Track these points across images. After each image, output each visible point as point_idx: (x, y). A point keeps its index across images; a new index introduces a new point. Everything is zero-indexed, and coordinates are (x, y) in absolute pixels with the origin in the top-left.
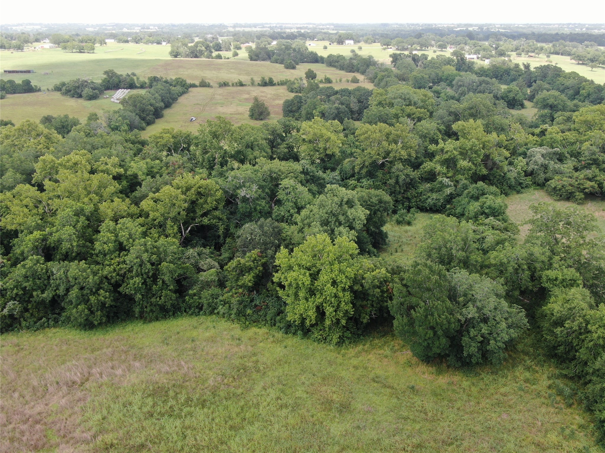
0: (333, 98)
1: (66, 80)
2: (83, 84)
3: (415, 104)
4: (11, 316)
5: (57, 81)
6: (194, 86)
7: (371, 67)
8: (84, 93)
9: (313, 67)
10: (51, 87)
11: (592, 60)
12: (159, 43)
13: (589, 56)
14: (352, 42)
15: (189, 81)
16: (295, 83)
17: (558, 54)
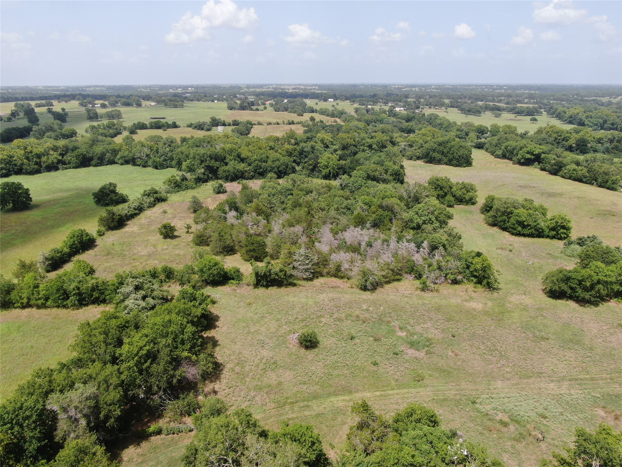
0: (326, 128)
1: (194, 122)
2: (204, 123)
5: (189, 123)
6: (255, 124)
7: (344, 115)
8: (205, 128)
9: (313, 115)
10: (185, 125)
11: (469, 111)
12: (213, 101)
13: (467, 109)
14: (332, 100)
15: (253, 123)
16: (305, 123)
17: (454, 107)
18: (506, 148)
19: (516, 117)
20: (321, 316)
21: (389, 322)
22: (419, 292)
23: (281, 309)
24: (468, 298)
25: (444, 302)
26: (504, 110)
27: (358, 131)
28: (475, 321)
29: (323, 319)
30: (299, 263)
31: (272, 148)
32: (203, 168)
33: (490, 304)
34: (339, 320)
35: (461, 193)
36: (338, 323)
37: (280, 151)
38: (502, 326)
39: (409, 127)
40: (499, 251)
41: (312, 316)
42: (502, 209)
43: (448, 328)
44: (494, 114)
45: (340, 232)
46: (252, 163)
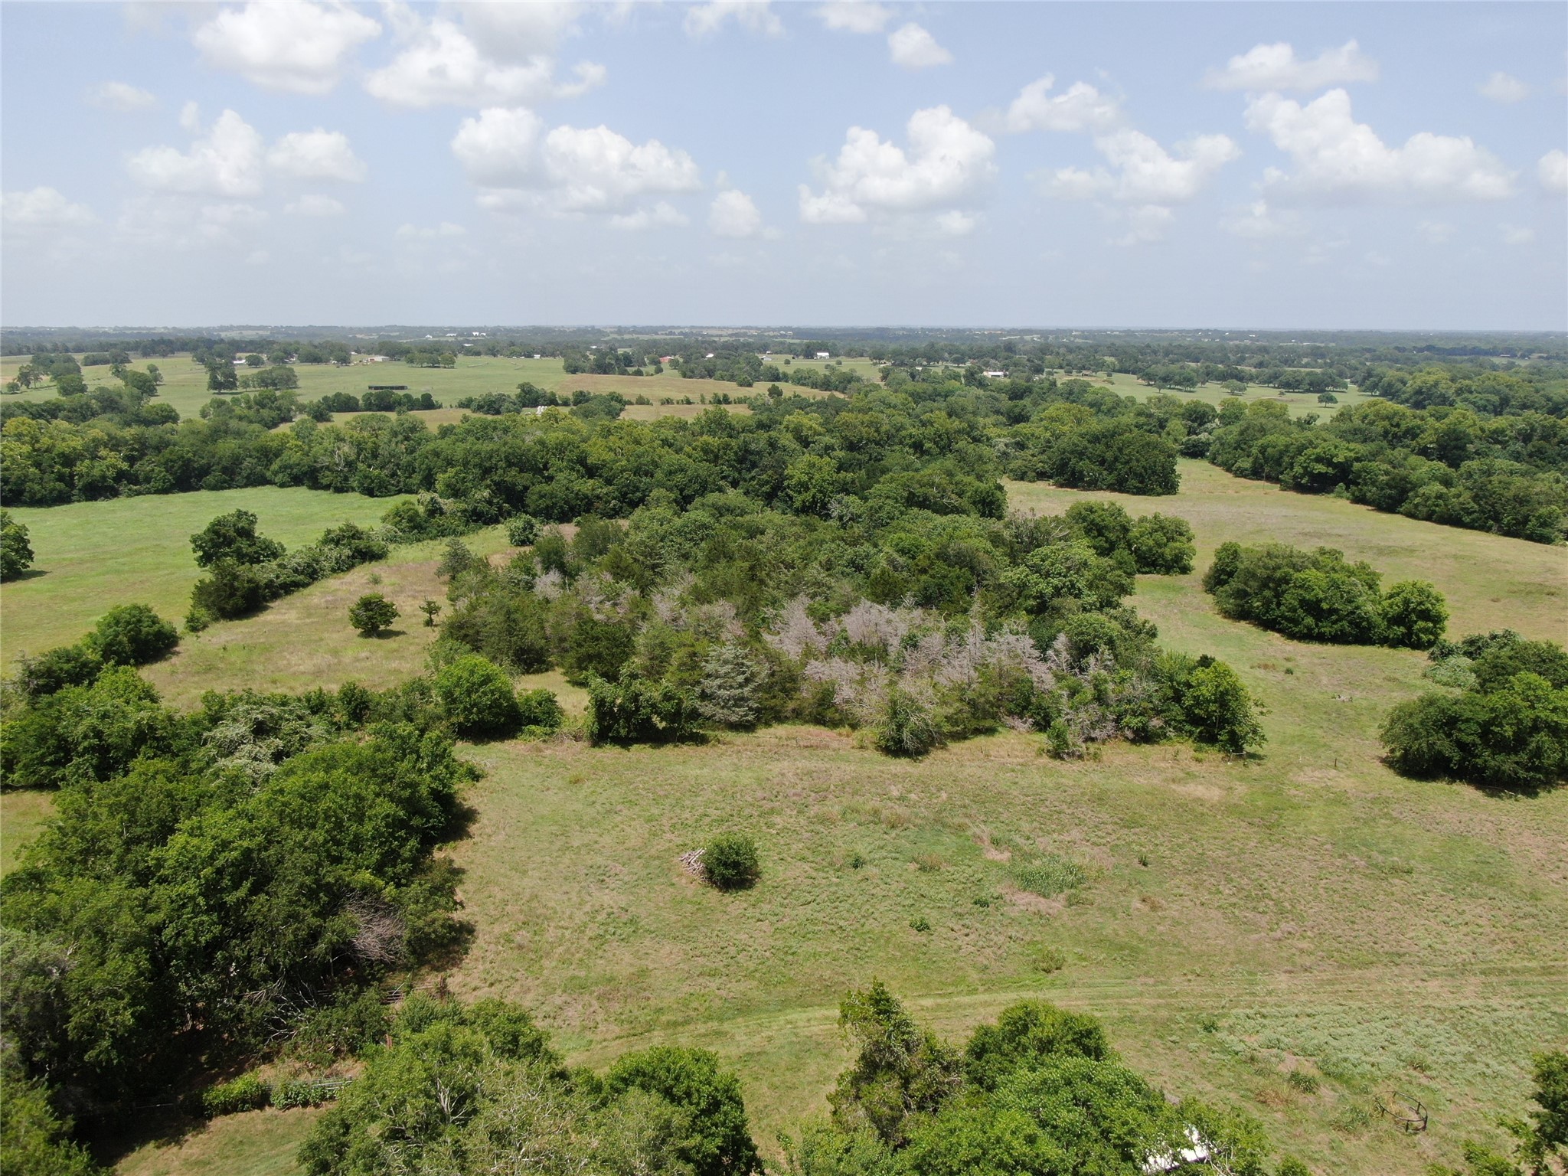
1: (476, 396)
2: (502, 398)
3: (895, 407)
4: (613, 509)
5: (463, 397)
6: (631, 403)
7: (854, 384)
9: (778, 384)
10: (455, 403)
11: (1166, 380)
12: (529, 356)
14: (826, 355)
15: (625, 398)
16: (756, 399)
17: (1127, 372)
18: (1263, 450)
19: (1282, 394)
20: (772, 811)
21: (961, 828)
22: (1045, 760)
23: (662, 793)
24: (1181, 775)
25: (1115, 784)
26: (1251, 378)
27: (888, 411)
28: (1204, 828)
29: (777, 819)
30: (718, 682)
31: (666, 443)
32: (488, 486)
33: (1241, 789)
34: (825, 820)
35: (1151, 543)
36: (820, 828)
37: (687, 449)
38: (1278, 841)
39: (1017, 410)
40: (1260, 673)
41: (747, 812)
42: (1261, 572)
43: (1129, 844)
44: (1227, 387)
45: (832, 615)
46: (614, 477)
